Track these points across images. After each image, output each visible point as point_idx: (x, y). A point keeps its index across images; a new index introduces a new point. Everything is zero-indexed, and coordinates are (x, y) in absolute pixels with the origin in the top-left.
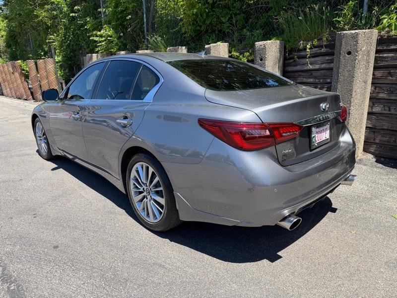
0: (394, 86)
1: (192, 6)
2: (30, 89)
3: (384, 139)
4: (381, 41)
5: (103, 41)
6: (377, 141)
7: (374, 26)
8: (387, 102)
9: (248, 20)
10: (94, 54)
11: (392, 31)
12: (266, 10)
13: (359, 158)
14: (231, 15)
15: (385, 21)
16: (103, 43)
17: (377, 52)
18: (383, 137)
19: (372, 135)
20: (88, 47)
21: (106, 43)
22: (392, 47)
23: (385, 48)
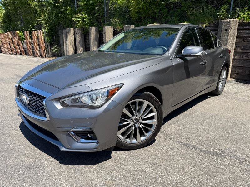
0: (245, 46)
1: (138, 3)
2: (24, 48)
3: (240, 71)
4: (240, 25)
5: (80, 21)
6: (236, 72)
7: (237, 18)
8: (242, 54)
9: (169, 12)
10: (71, 28)
11: (245, 20)
12: (179, 7)
13: (228, 80)
14: (161, 9)
15: (242, 15)
16: (80, 22)
17: (238, 30)
18: (239, 70)
19: (234, 70)
20: (65, 24)
21: (81, 22)
22: (245, 28)
23: (242, 28)
